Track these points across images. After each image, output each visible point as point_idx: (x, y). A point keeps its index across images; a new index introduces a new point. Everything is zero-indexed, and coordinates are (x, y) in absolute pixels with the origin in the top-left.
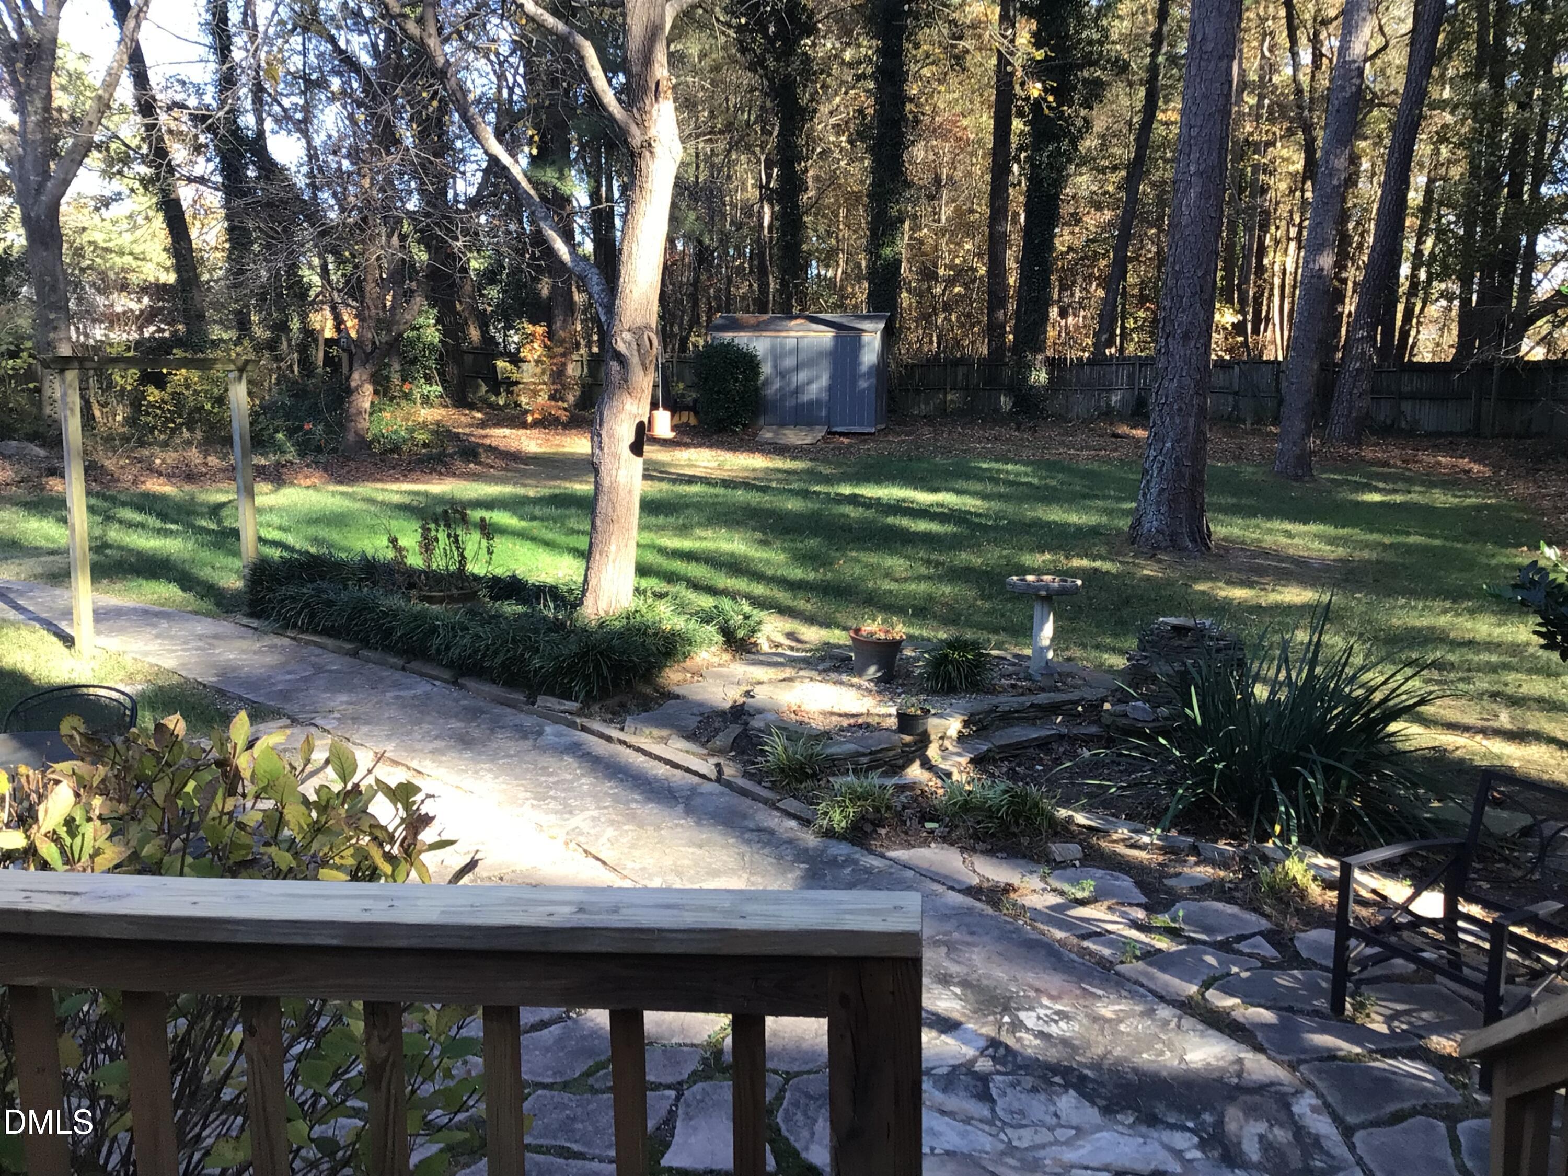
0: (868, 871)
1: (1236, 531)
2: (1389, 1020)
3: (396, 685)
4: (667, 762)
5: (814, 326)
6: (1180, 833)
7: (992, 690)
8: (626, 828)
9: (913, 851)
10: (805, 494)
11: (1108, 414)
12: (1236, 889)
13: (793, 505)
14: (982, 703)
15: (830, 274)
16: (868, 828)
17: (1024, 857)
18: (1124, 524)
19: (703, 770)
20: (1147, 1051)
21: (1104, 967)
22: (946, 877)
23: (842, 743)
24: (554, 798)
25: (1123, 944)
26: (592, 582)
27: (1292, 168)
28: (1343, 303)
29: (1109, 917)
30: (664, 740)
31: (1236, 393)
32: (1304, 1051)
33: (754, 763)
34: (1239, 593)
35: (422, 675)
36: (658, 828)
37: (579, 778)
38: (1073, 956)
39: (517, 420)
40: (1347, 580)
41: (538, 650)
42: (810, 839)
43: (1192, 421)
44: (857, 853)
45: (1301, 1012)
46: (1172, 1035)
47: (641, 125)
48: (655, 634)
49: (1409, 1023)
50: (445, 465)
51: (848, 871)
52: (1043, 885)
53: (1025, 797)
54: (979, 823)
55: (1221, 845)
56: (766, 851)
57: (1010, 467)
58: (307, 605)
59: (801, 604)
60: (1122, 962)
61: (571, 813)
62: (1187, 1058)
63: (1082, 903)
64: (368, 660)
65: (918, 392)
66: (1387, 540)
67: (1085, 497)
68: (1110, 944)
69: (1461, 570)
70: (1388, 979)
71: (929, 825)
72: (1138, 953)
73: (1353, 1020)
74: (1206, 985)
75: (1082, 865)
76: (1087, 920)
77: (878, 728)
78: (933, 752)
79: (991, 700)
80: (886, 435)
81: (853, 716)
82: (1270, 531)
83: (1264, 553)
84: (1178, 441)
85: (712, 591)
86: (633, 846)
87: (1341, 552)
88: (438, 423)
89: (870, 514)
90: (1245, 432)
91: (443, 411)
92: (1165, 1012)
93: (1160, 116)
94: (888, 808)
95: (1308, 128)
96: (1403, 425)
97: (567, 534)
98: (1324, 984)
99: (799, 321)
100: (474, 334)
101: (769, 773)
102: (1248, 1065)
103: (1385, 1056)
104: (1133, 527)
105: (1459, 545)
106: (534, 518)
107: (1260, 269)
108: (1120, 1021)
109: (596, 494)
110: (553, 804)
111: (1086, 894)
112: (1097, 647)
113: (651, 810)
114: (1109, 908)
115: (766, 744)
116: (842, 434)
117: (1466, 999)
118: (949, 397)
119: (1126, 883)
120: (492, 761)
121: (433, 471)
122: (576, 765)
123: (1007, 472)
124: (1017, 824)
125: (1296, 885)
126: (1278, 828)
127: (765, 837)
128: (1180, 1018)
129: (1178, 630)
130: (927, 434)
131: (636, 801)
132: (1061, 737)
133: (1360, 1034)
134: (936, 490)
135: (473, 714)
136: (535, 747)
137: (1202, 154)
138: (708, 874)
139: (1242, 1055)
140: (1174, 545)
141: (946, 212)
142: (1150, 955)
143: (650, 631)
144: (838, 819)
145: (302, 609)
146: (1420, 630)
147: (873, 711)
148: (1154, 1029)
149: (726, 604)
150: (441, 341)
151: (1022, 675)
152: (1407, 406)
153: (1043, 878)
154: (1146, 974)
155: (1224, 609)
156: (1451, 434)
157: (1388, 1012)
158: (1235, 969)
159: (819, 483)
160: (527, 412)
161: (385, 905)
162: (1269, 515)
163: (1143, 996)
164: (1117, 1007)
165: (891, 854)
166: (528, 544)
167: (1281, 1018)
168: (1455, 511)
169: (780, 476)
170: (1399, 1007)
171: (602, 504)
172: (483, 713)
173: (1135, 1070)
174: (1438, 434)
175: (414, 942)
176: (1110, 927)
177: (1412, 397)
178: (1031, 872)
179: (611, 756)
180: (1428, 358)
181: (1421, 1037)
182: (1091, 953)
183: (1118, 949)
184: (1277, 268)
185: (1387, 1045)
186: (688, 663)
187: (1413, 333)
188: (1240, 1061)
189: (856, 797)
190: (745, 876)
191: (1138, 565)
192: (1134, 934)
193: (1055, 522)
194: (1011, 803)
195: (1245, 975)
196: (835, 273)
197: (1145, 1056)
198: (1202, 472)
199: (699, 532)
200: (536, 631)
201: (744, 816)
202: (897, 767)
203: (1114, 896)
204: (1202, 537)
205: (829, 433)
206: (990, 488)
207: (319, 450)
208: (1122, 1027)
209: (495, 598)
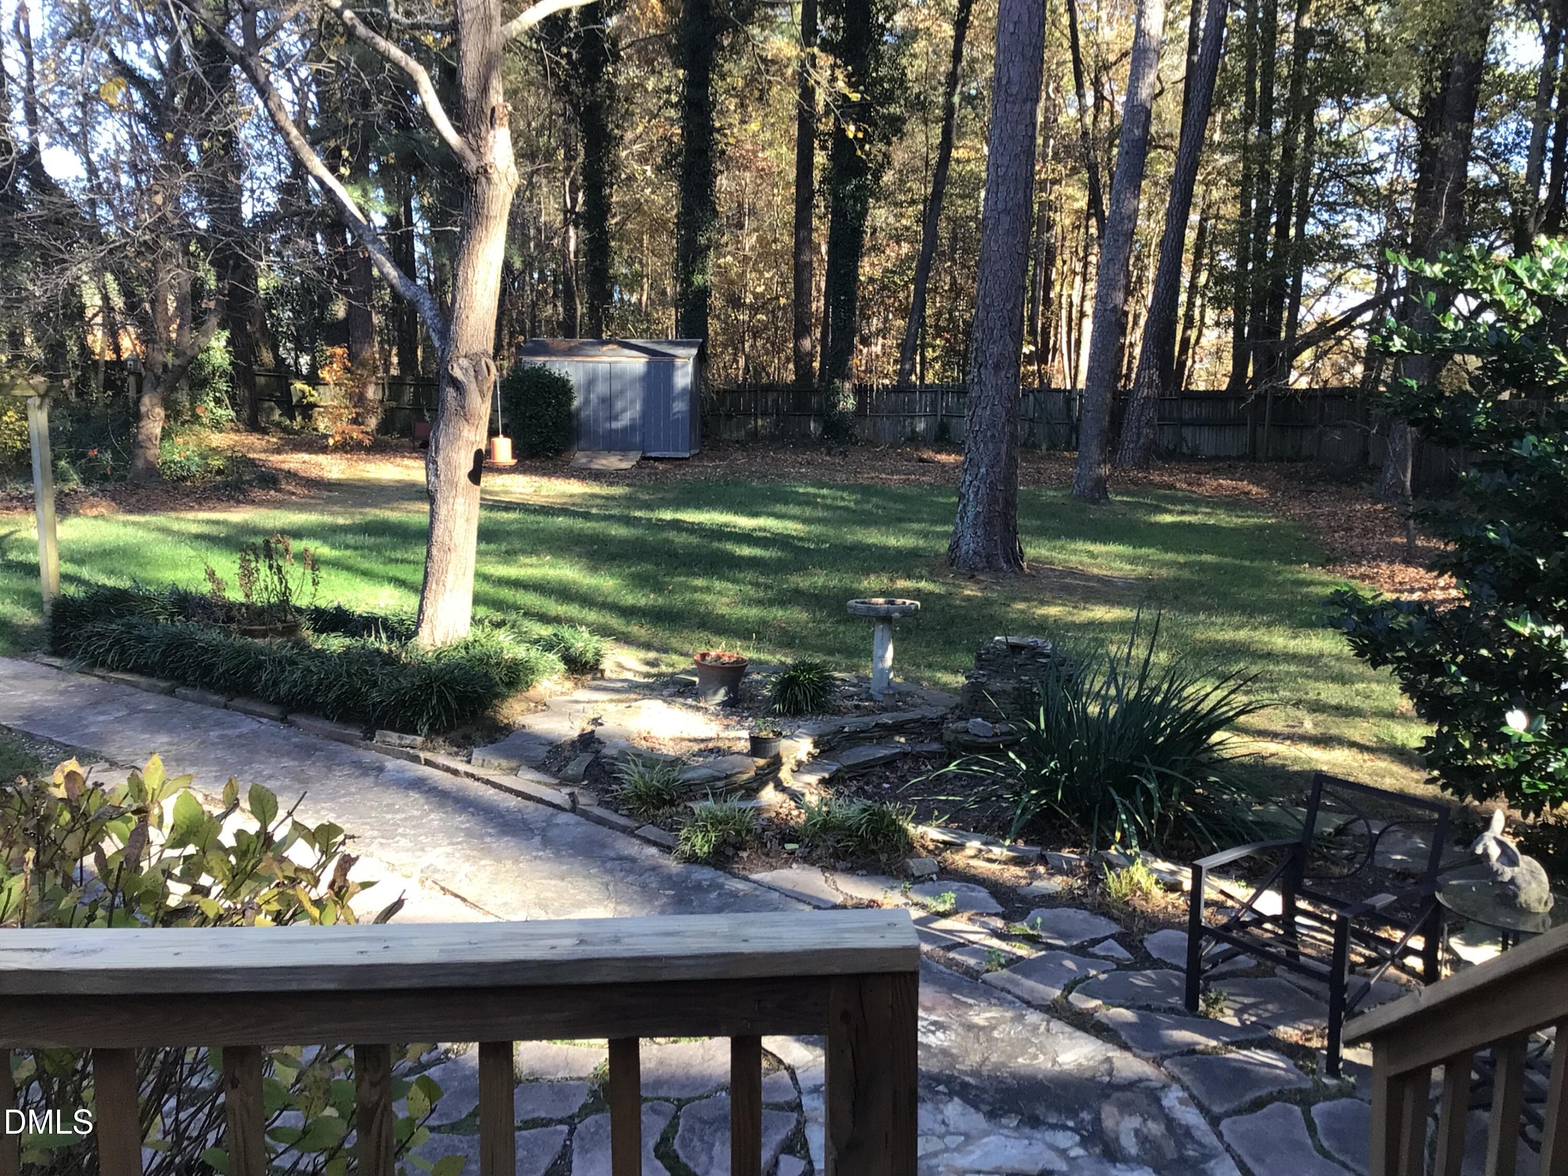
0: (734, 894)
1: (1044, 552)
2: (1239, 1013)
3: (219, 724)
4: (518, 794)
5: (627, 352)
6: (1026, 843)
7: (837, 712)
8: (483, 862)
9: (775, 873)
10: (628, 521)
11: (914, 439)
12: (1085, 895)
13: (618, 531)
14: (829, 723)
15: (634, 299)
16: (730, 852)
17: (884, 873)
18: (943, 546)
19: (557, 801)
20: (1022, 1055)
21: (971, 977)
22: (812, 897)
23: (695, 768)
24: (404, 835)
25: (989, 954)
26: (429, 611)
27: (1076, 205)
28: (1125, 335)
29: (971, 927)
30: (514, 771)
31: (1031, 420)
32: (1166, 1047)
33: (607, 792)
34: (1053, 611)
35: (246, 712)
36: (516, 861)
37: (428, 814)
38: (941, 967)
39: (318, 445)
40: (1149, 598)
41: (376, 682)
42: (672, 865)
43: (1004, 448)
44: (721, 877)
45: (1158, 1010)
46: (1042, 1038)
47: (477, 151)
48: (498, 664)
49: (1257, 1015)
50: (243, 492)
51: (714, 895)
52: (904, 900)
53: (883, 815)
54: (838, 842)
55: (1065, 853)
56: (630, 879)
57: (825, 491)
58: (118, 641)
59: (635, 629)
60: (988, 971)
61: (423, 850)
62: (1060, 1060)
63: (944, 915)
64: (185, 699)
65: (729, 417)
66: (1181, 559)
67: (900, 520)
68: (975, 953)
69: (1252, 586)
70: (1233, 974)
71: (789, 846)
72: (1003, 961)
73: (1206, 1015)
74: (1068, 989)
75: (939, 879)
76: (950, 932)
77: (728, 752)
78: (785, 774)
79: (837, 721)
80: (701, 459)
81: (702, 741)
82: (1075, 552)
83: (1072, 573)
84: (992, 467)
85: (544, 619)
86: (492, 881)
87: (1141, 570)
88: (232, 448)
89: (694, 540)
90: (1042, 458)
91: (235, 437)
92: (1033, 1017)
93: (954, 154)
94: (749, 831)
95: (1092, 169)
96: (1185, 450)
97: (385, 564)
98: (1176, 983)
99: (611, 346)
100: (267, 356)
101: (626, 801)
102: (1117, 1063)
103: (1239, 1047)
104: (951, 549)
105: (1247, 563)
106: (347, 547)
107: (1047, 301)
108: (994, 1028)
109: (432, 523)
110: (403, 842)
111: (948, 907)
112: (930, 666)
113: (506, 844)
114: (970, 919)
115: (621, 771)
116: (656, 459)
117: (1305, 990)
118: (760, 422)
119: (982, 894)
120: (332, 800)
121: (230, 498)
122: (422, 801)
123: (823, 497)
124: (876, 841)
125: (1140, 889)
126: (1118, 835)
127: (627, 865)
128: (1048, 1022)
129: (1015, 649)
130: (741, 459)
131: (490, 835)
132: (905, 755)
133: (1214, 1028)
134: (755, 515)
135: (306, 752)
136: (377, 784)
137: (1009, 193)
138: (573, 905)
139: (1110, 1054)
140: (990, 565)
141: (750, 241)
142: (1014, 962)
143: (493, 661)
144: (701, 845)
145: (112, 646)
146: (1224, 642)
147: (722, 735)
148: (1025, 1034)
149: (566, 632)
150: (231, 364)
151: (863, 696)
152: (1187, 432)
153: (904, 894)
154: (1012, 981)
155: (1042, 627)
156: (1228, 458)
157: (1238, 1006)
158: (1093, 972)
159: (640, 508)
160: (326, 437)
161: (380, 946)
162: (1073, 535)
163: (1011, 1002)
164: (988, 1015)
165: (755, 877)
166: (344, 574)
167: (1140, 1017)
168: (1236, 530)
169: (598, 501)
170: (1246, 1001)
171: (439, 532)
172: (316, 750)
173: (1013, 1075)
174: (1217, 458)
175: (417, 983)
176: (972, 937)
177: (1192, 423)
178: (892, 888)
179: (459, 790)
180: (1202, 386)
181: (1269, 1028)
182: (958, 964)
183: (983, 958)
184: (1064, 300)
185: (1241, 1037)
186: (532, 693)
187: (1189, 363)
188: (1108, 1060)
189: (717, 822)
190: (612, 906)
191: (959, 586)
192: (996, 943)
193: (875, 545)
194: (869, 821)
195: (1103, 977)
196: (640, 297)
197: (1020, 1060)
198: (1014, 495)
199: (523, 559)
200: (371, 663)
201: (603, 846)
202: (752, 790)
203: (972, 908)
204: (1015, 558)
205: (644, 458)
206: (808, 512)
207: (105, 478)
208: (996, 1034)
209: (319, 631)
